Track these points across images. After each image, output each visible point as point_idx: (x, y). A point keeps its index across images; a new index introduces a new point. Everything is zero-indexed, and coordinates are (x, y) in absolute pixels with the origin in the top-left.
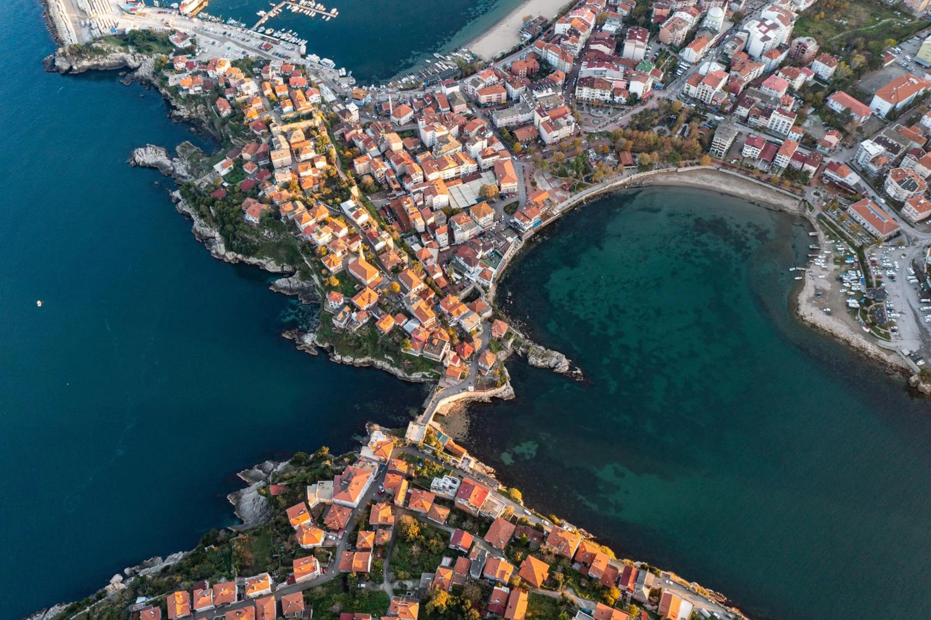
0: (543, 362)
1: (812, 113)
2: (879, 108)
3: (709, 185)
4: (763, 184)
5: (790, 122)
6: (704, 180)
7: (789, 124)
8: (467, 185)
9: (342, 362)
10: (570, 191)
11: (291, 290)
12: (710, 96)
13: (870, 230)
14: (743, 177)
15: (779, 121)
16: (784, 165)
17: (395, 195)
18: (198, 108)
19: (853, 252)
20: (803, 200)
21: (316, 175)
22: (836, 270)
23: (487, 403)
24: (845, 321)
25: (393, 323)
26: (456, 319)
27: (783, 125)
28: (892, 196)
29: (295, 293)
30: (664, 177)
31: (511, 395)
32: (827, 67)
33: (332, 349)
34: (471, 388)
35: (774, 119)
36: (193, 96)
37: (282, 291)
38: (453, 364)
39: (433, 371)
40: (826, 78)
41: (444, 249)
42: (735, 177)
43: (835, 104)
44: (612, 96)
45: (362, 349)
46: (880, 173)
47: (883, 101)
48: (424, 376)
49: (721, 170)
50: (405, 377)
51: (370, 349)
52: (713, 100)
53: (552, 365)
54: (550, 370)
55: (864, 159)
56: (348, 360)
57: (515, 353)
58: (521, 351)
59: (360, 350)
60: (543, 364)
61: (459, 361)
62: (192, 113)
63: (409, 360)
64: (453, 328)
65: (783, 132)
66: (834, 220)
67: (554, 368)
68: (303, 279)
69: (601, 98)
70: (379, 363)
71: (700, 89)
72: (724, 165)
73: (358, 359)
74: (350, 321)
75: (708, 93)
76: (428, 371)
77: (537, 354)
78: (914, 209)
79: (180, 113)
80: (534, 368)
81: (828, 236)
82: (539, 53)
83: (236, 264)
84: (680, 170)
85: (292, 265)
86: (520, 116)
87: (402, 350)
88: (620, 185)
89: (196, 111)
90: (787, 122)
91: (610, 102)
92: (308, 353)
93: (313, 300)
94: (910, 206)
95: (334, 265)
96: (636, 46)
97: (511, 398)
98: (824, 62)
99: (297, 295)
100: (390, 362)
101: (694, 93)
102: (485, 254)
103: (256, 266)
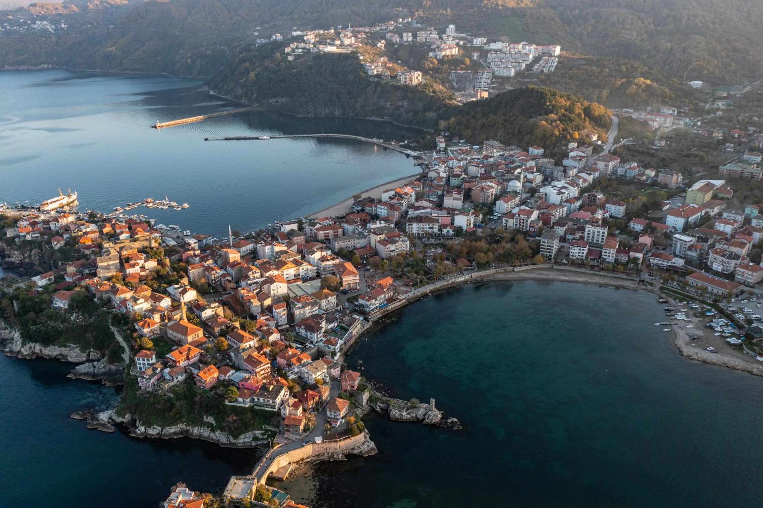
0: (409, 414)
1: (618, 234)
2: (675, 226)
3: (547, 277)
4: (597, 273)
5: (604, 231)
6: (541, 274)
7: (603, 233)
8: (307, 284)
9: (146, 437)
10: (413, 286)
11: (94, 375)
12: (527, 224)
13: (715, 291)
14: (577, 270)
15: (594, 231)
16: (611, 259)
17: (230, 293)
18: (33, 252)
19: (710, 308)
20: (640, 281)
21: (142, 274)
22: (699, 321)
23: (342, 461)
24: (735, 356)
25: (216, 375)
26: (296, 370)
27: (598, 235)
28: (720, 271)
29: (98, 378)
30: (503, 275)
31: (372, 449)
32: (618, 207)
33: (133, 423)
34: (319, 440)
35: (589, 231)
36: (29, 241)
37: (82, 377)
38: (294, 412)
39: (269, 428)
40: (620, 216)
41: (283, 327)
42: (570, 271)
43: (635, 226)
44: (440, 230)
45: (174, 411)
46: (701, 255)
47: (676, 219)
48: (256, 438)
49: (554, 267)
50: (230, 443)
51: (184, 413)
52: (530, 227)
53: (420, 416)
54: (418, 422)
55: (680, 249)
56: (154, 431)
57: (373, 410)
58: (379, 407)
59: (171, 414)
60: (409, 416)
61: (301, 409)
62: (25, 258)
63: (236, 415)
64: (293, 380)
65: (600, 242)
66: (677, 289)
67: (424, 419)
68: (111, 361)
69: (430, 231)
70: (196, 431)
71: (517, 219)
72: (556, 263)
73: (168, 428)
74: (162, 379)
75: (525, 222)
76: (260, 429)
77: (400, 406)
78: (747, 271)
79: (12, 259)
80: (397, 421)
81: (678, 300)
82: (370, 212)
83: (31, 360)
84: (516, 269)
85: (101, 351)
86: (357, 241)
87: (227, 403)
88: (462, 282)
89: (30, 256)
90: (601, 231)
91: (439, 234)
92: (101, 431)
93: (120, 381)
94: (742, 270)
95: (149, 326)
96: (454, 199)
97: (373, 453)
98: (614, 203)
99: (101, 380)
100: (209, 425)
101: (512, 225)
102: (330, 326)
103: (55, 360)
